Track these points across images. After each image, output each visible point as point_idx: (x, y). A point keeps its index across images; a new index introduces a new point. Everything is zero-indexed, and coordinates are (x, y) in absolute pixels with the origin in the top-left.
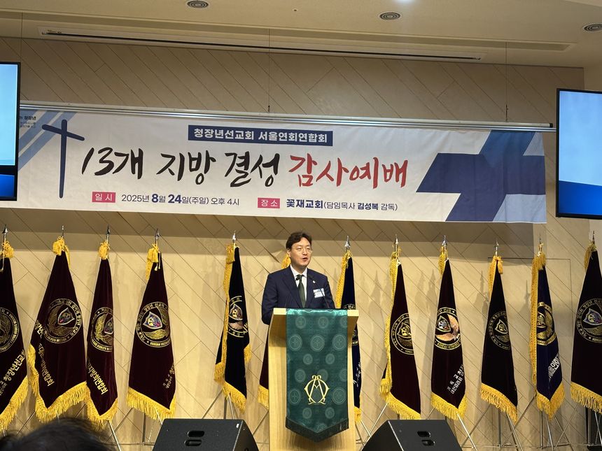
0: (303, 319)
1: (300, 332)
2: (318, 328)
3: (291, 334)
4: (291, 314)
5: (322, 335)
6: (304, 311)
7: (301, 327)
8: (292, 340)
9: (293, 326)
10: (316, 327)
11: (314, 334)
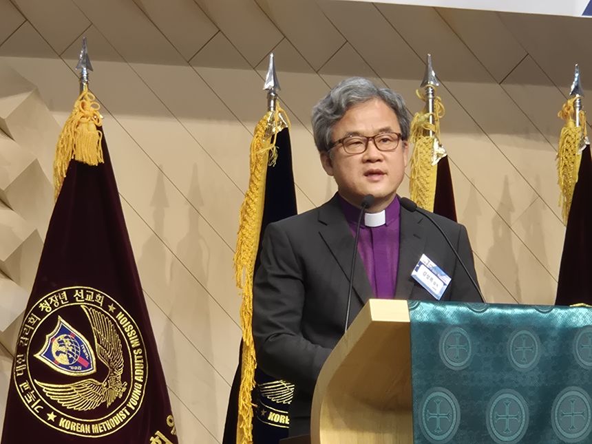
0: (463, 340)
1: (452, 381)
2: (510, 369)
3: (428, 387)
4: (425, 318)
5: (521, 390)
6: (463, 309)
7: (456, 365)
8: (431, 407)
9: (432, 360)
10: (501, 363)
11: (497, 388)
